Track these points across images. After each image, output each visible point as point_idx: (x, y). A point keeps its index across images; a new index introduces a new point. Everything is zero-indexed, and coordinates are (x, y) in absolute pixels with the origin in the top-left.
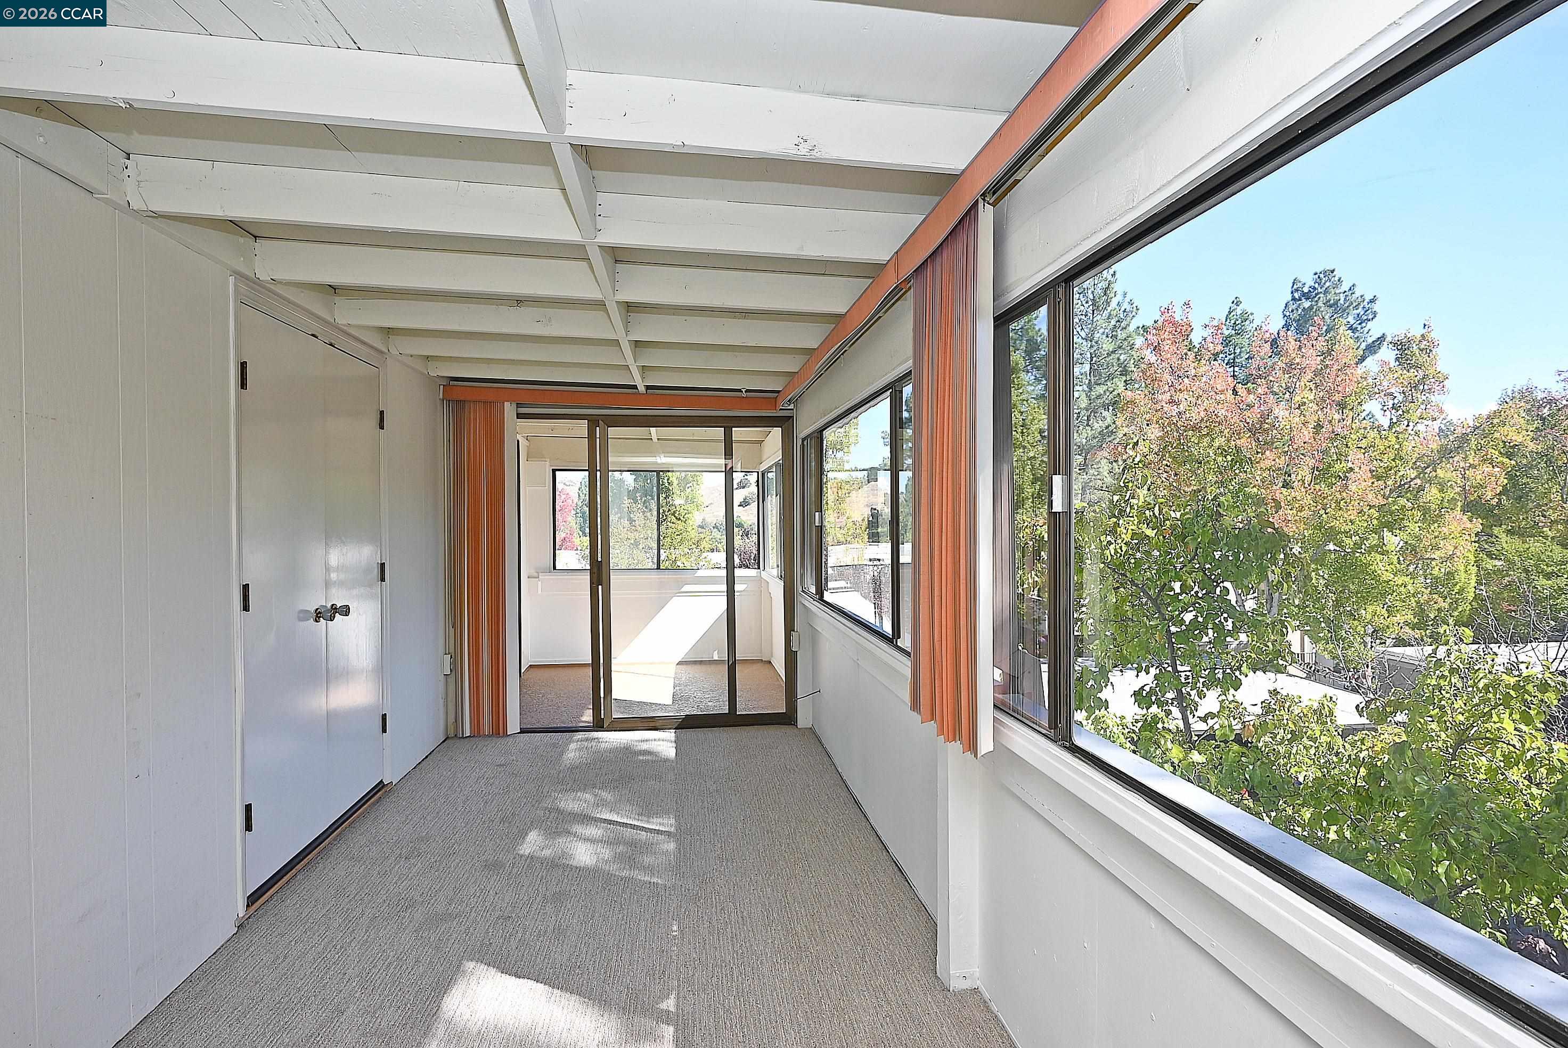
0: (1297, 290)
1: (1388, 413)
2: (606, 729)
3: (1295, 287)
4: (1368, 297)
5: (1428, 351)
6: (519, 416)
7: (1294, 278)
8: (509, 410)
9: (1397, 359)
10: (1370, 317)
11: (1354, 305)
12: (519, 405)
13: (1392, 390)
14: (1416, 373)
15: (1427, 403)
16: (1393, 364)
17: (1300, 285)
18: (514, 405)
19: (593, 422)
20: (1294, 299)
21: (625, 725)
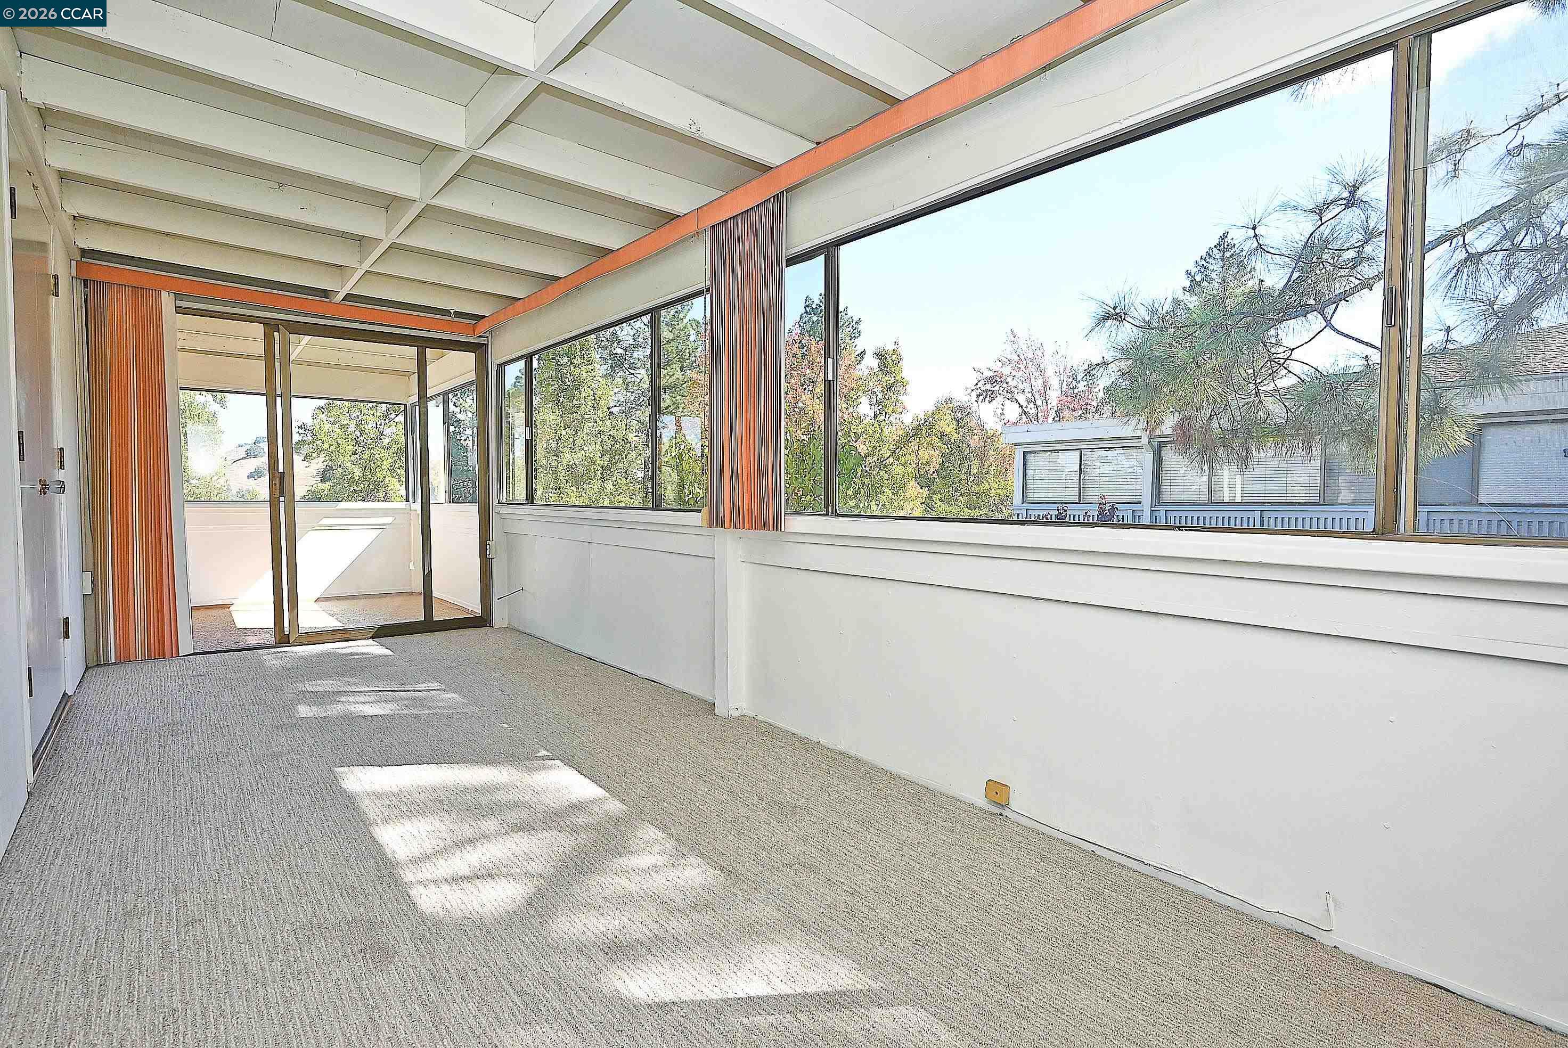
0: (807, 306)
1: (873, 407)
2: (292, 644)
3: (807, 303)
4: (856, 319)
5: (897, 362)
6: (179, 310)
7: (806, 296)
8: (167, 300)
9: (879, 366)
10: (857, 335)
11: (847, 324)
12: (177, 296)
13: (875, 390)
14: (890, 378)
15: (897, 401)
16: (876, 370)
17: (810, 302)
18: (172, 295)
19: (271, 326)
20: (806, 312)
21: (312, 639)
